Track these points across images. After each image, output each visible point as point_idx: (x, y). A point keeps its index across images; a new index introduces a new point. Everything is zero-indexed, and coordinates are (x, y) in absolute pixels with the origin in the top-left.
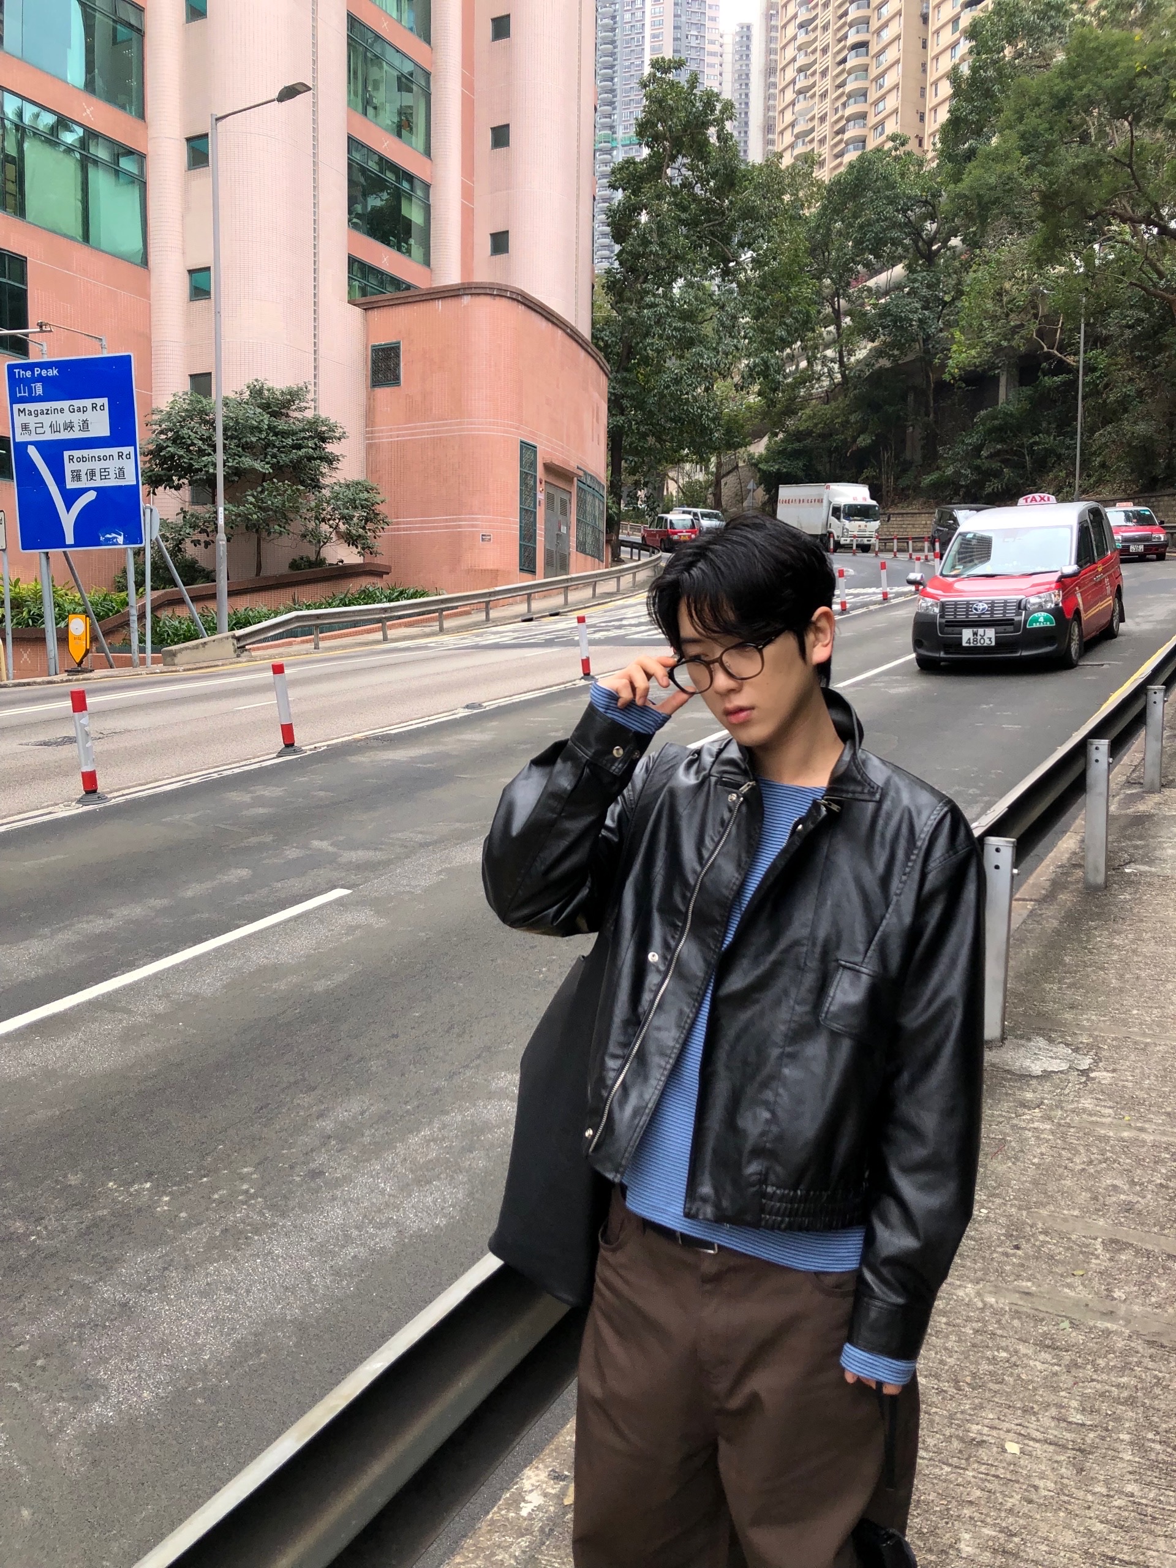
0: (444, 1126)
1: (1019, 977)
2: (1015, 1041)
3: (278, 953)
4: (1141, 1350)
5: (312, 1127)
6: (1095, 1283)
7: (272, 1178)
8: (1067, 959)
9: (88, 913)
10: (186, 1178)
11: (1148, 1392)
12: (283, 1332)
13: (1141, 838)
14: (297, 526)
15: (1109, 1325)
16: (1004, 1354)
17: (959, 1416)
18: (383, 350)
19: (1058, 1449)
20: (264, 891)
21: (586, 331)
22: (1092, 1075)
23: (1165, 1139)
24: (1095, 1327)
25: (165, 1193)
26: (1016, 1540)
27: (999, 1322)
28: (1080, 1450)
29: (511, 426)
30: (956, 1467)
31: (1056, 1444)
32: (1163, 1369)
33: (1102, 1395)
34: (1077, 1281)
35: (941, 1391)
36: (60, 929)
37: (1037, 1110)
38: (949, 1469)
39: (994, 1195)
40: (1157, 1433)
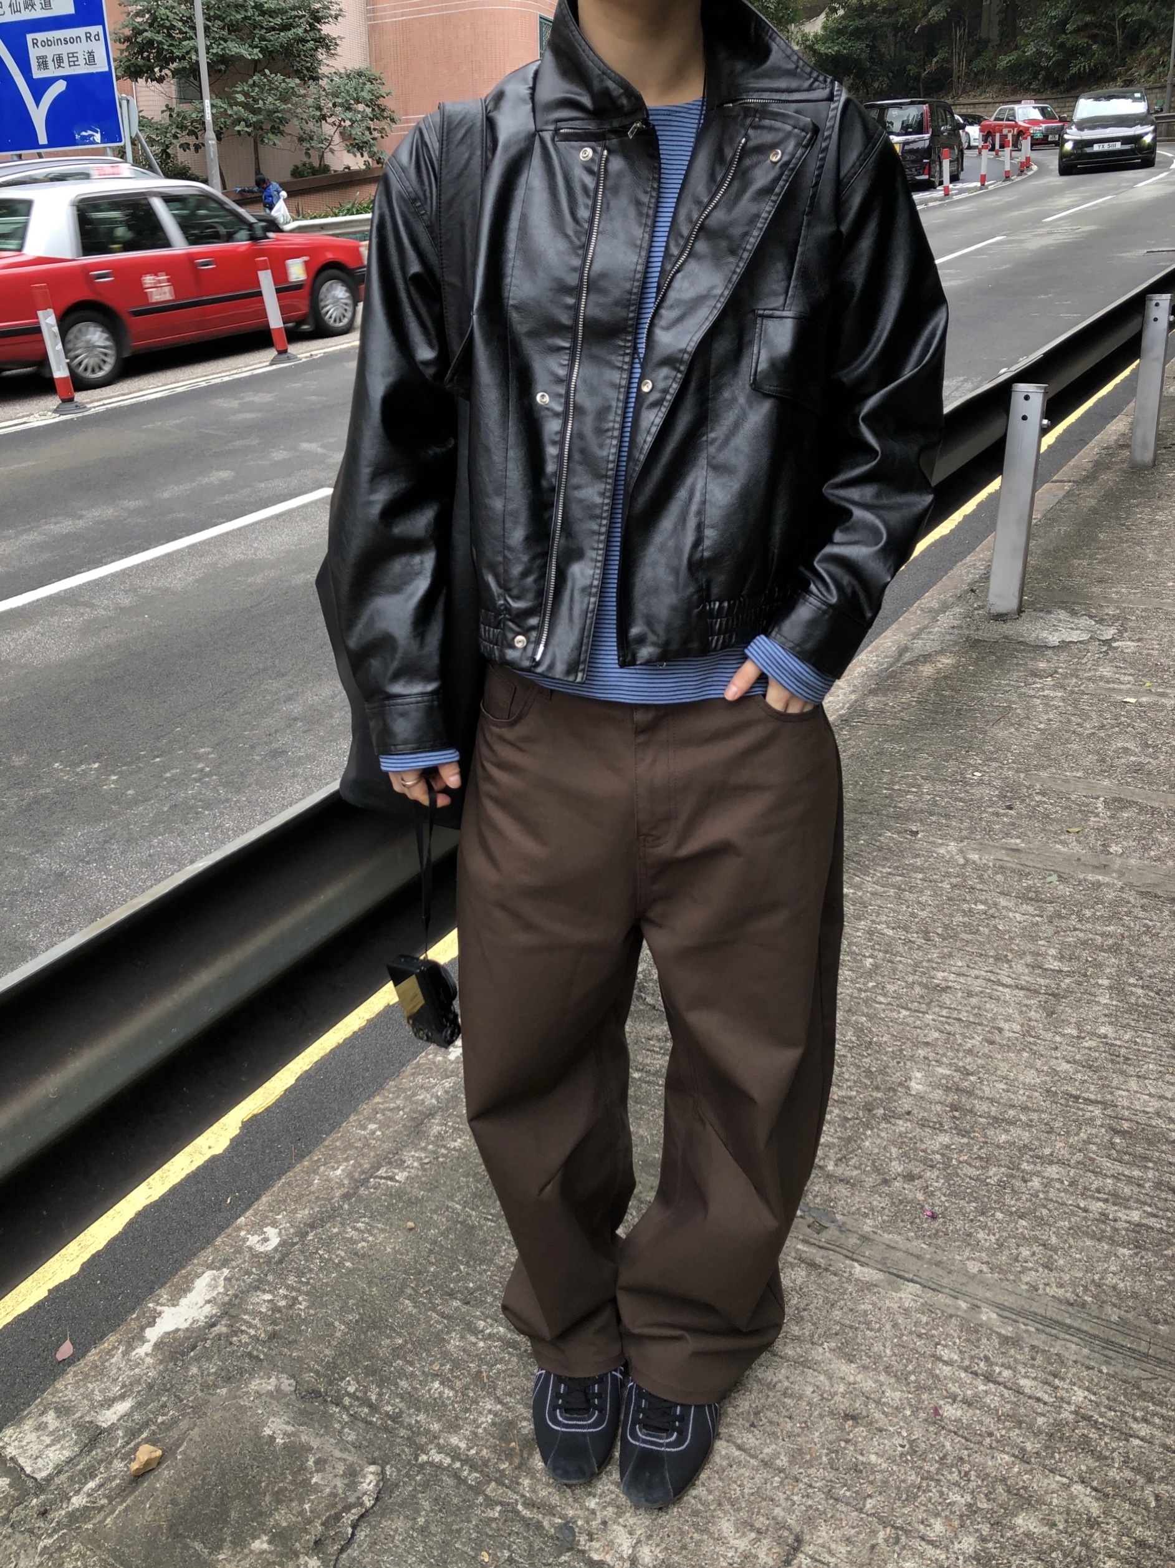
1: (1047, 554)
2: (1033, 613)
3: (257, 549)
4: (1132, 899)
5: (278, 710)
6: (1092, 840)
7: (231, 758)
8: (1101, 536)
9: (56, 515)
10: (138, 758)
11: (1134, 940)
14: (293, 129)
15: (1100, 878)
16: (982, 907)
17: (924, 964)
19: (1029, 993)
20: (246, 491)
22: (1115, 645)
24: (1085, 880)
25: (113, 773)
26: (972, 1078)
27: (980, 877)
28: (1054, 995)
30: (916, 1011)
31: (1028, 990)
32: (1155, 918)
33: (1084, 943)
34: (1071, 838)
35: (908, 942)
36: (25, 531)
37: (1049, 679)
38: (908, 1013)
39: (990, 759)
40: (1141, 978)
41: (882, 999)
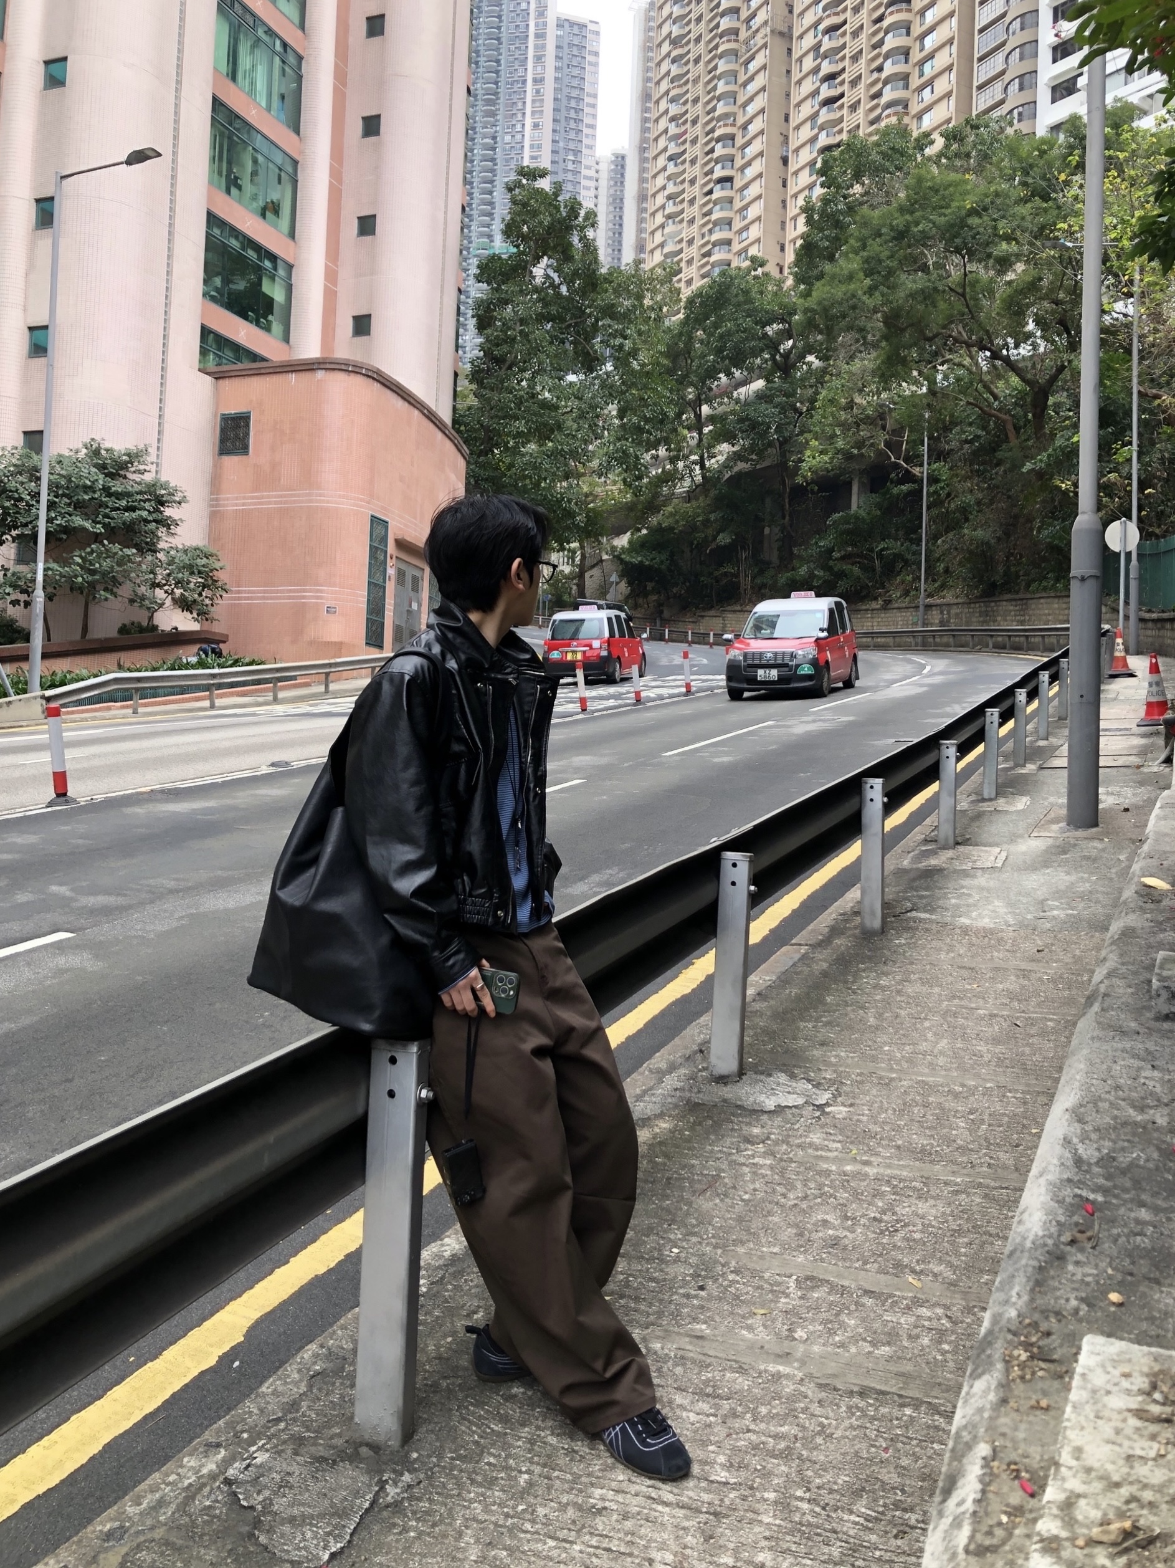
2: (753, 1076)
4: (810, 1393)
6: (778, 1324)
8: (829, 999)
11: (808, 1442)
13: (926, 889)
14: (125, 591)
15: (781, 1368)
17: (584, 1479)
18: (233, 418)
19: (688, 1513)
22: (827, 1110)
23: (888, 1172)
24: (766, 1371)
28: (715, 1514)
29: (362, 500)
30: (564, 1540)
31: (690, 1509)
32: (831, 1414)
33: (755, 1447)
34: (758, 1322)
37: (761, 1146)
39: (691, 1234)
40: (809, 1490)
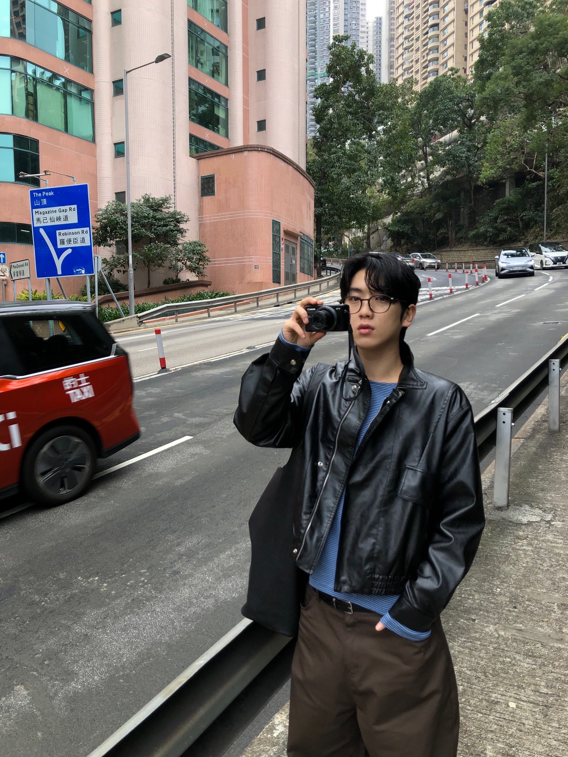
0: (237, 550)
1: (516, 476)
2: (514, 507)
3: (158, 467)
5: (174, 550)
6: (554, 624)
7: (155, 575)
8: (540, 467)
10: (115, 575)
12: (161, 648)
14: (167, 264)
15: (560, 645)
16: (508, 660)
17: (486, 689)
18: (206, 178)
19: (534, 705)
20: (152, 438)
21: (303, 166)
22: (552, 523)
24: (554, 646)
25: (104, 582)
26: (514, 749)
27: (506, 644)
28: (546, 706)
29: (268, 213)
30: (485, 714)
31: (534, 703)
33: (557, 679)
34: (545, 624)
35: (477, 678)
37: (525, 541)
38: (481, 715)
39: (503, 582)
41: (468, 708)
